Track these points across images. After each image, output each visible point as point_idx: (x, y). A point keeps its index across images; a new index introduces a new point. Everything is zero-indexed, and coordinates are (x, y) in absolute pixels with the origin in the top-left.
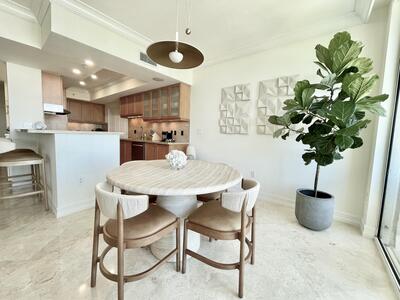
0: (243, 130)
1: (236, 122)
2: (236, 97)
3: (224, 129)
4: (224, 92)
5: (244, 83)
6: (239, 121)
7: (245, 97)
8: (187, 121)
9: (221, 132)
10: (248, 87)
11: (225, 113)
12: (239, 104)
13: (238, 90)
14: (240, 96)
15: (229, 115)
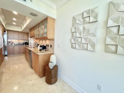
0: (90, 47)
1: (83, 41)
2: (84, 21)
3: (74, 45)
4: (74, 18)
5: (91, 7)
6: (86, 39)
7: (92, 19)
8: (53, 40)
9: (72, 47)
10: (96, 10)
11: (75, 34)
12: (87, 26)
13: (85, 15)
14: (87, 19)
15: (78, 35)
